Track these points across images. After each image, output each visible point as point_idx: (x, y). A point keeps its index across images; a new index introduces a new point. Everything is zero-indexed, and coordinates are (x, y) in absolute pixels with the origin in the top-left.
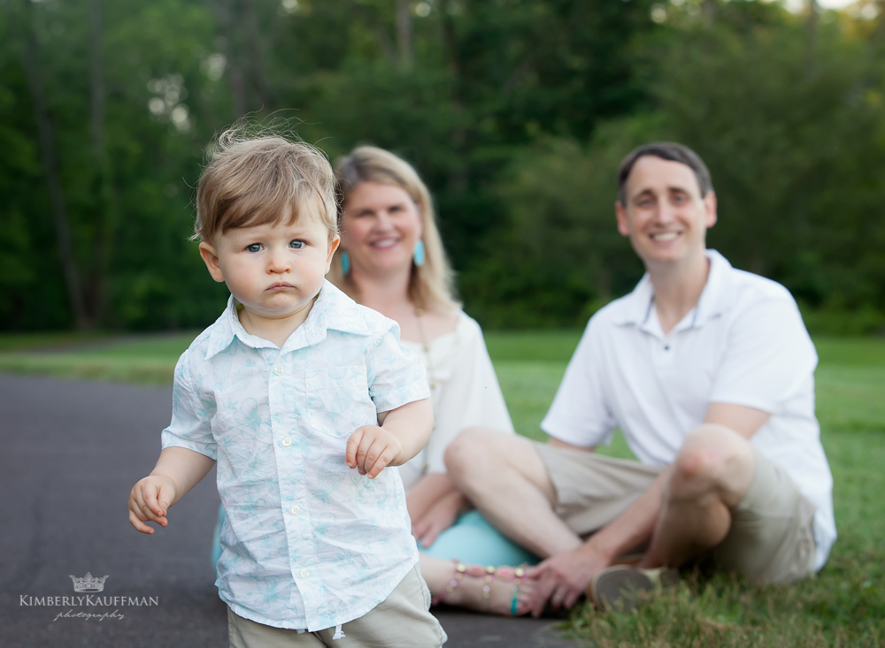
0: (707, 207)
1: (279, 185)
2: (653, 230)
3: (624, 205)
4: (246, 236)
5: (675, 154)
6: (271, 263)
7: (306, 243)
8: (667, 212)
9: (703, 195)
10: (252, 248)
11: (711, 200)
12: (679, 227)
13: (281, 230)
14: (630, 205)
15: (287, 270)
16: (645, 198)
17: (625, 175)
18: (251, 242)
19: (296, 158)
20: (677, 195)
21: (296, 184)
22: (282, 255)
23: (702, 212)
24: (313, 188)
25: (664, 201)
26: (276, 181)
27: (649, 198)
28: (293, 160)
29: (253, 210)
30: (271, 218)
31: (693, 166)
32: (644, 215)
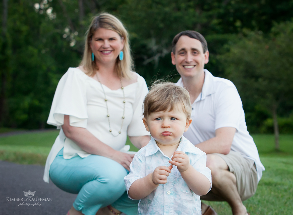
0: (205, 56)
1: (168, 98)
2: (185, 64)
3: (174, 53)
4: (156, 115)
5: (195, 36)
6: (163, 124)
7: (177, 119)
8: (190, 58)
9: (204, 52)
10: (157, 119)
11: (207, 53)
12: (195, 64)
13: (167, 113)
14: (176, 53)
15: (169, 127)
16: (182, 52)
17: (176, 42)
18: (157, 117)
19: (177, 90)
20: (194, 51)
21: (174, 98)
22: (167, 122)
23: (204, 58)
24: (180, 100)
25: (189, 53)
26: (167, 96)
27: (184, 52)
28: (176, 90)
29: (159, 106)
30: (164, 109)
31: (201, 41)
32: (182, 58)
